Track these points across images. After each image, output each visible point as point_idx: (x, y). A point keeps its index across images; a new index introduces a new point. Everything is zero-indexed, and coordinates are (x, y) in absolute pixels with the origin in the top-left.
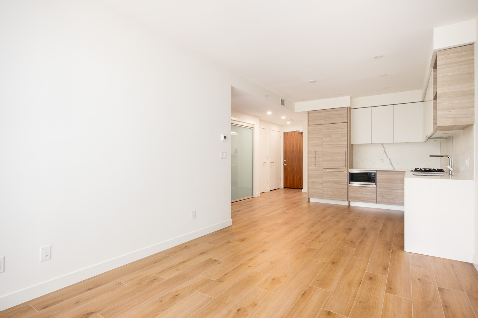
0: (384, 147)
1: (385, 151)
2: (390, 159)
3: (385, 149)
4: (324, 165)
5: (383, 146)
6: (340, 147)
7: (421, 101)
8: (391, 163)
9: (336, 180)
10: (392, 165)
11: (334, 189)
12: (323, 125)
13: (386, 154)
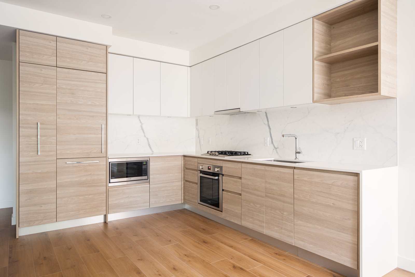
0: (141, 122)
1: (142, 127)
2: (147, 139)
3: (142, 124)
4: (58, 152)
5: (140, 120)
6: (93, 117)
7: (189, 65)
8: (149, 145)
9: (84, 179)
10: (150, 148)
11: (81, 198)
12: (58, 69)
13: (144, 132)
